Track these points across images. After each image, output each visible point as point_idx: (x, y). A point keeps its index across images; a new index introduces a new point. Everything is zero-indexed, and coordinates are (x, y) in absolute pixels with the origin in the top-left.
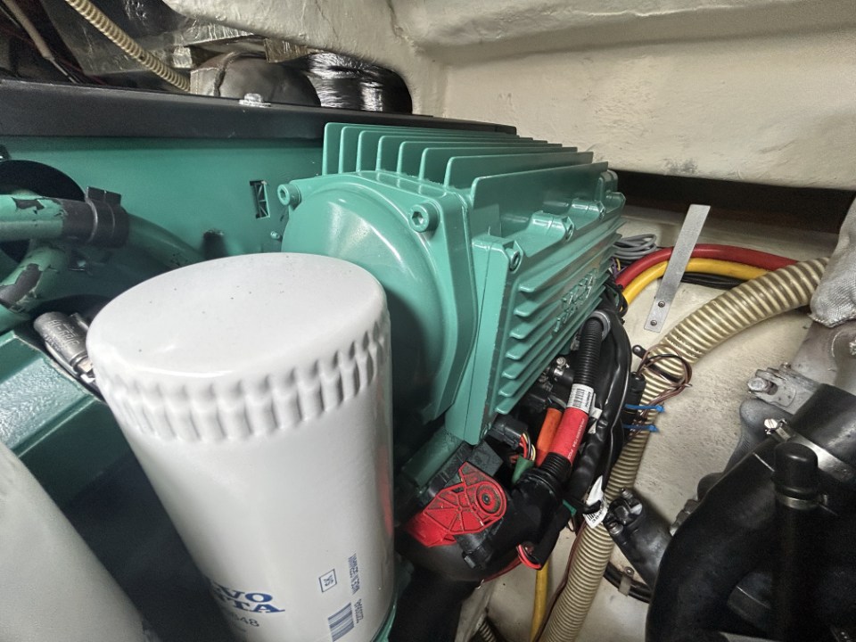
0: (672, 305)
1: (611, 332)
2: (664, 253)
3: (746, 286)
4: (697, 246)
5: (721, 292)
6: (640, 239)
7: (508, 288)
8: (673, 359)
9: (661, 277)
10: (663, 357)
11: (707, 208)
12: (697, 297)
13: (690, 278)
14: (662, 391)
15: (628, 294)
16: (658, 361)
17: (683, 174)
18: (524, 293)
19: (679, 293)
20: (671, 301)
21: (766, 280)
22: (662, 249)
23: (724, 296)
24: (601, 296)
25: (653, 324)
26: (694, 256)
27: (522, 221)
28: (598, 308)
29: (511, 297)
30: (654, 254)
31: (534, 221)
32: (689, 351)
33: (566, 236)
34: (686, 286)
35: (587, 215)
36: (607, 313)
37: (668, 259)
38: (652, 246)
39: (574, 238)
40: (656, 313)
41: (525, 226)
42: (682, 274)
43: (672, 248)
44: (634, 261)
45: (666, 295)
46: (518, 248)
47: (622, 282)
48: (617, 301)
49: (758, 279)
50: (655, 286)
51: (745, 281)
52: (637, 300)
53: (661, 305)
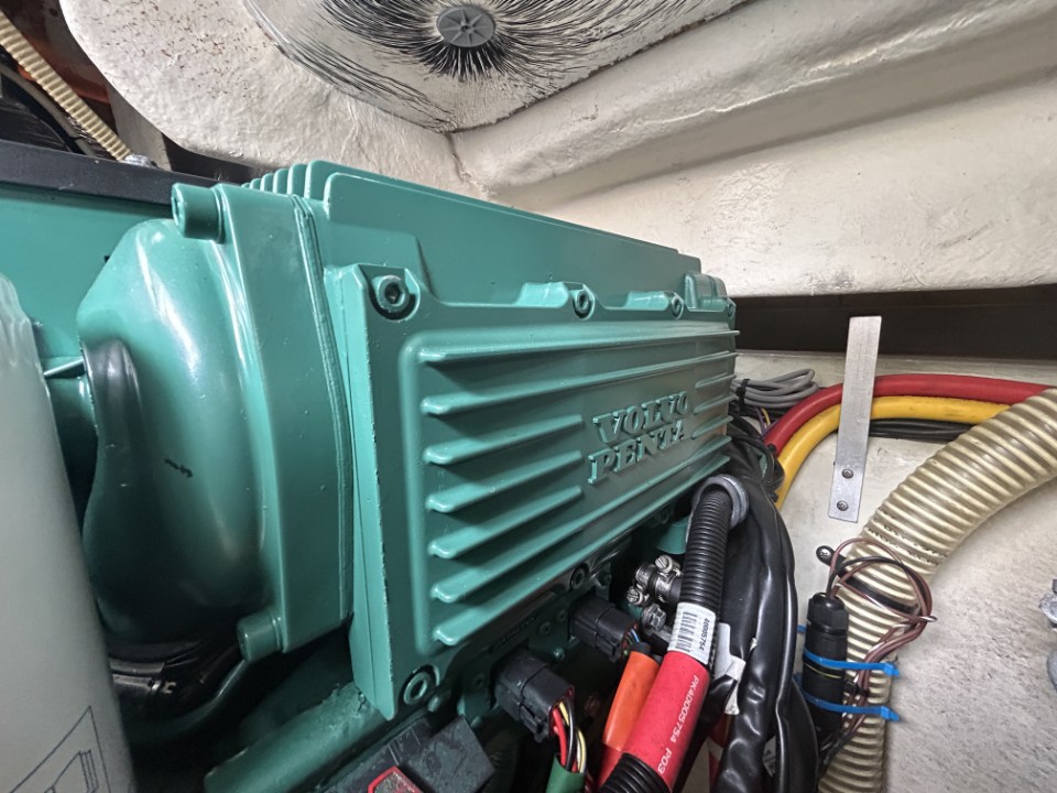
1: (750, 511)
2: (830, 395)
4: (877, 380)
5: (940, 446)
8: (886, 567)
9: (835, 433)
10: (865, 562)
11: (878, 320)
12: (904, 458)
14: (884, 632)
15: (786, 462)
17: (836, 290)
19: (873, 454)
20: (863, 467)
23: (947, 450)
25: (841, 507)
32: (913, 551)
37: (839, 400)
40: (842, 488)
42: (866, 423)
43: (841, 386)
44: (787, 409)
45: (852, 459)
47: (775, 441)
48: (764, 467)
50: (829, 446)
52: (807, 470)
53: (847, 475)
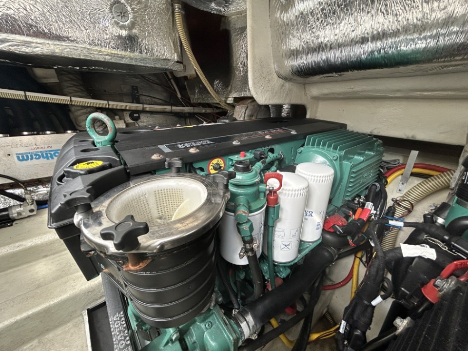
0: (408, 184)
1: (380, 189)
2: (403, 166)
3: (432, 178)
4: (415, 164)
5: (425, 179)
6: (395, 161)
7: (350, 171)
8: (406, 202)
9: (402, 174)
10: (402, 201)
11: (417, 152)
12: (416, 181)
13: (413, 174)
14: (403, 213)
15: (389, 180)
16: (400, 202)
17: (412, 139)
18: (353, 172)
19: (410, 180)
20: (407, 182)
21: (439, 176)
22: (403, 164)
23: (425, 181)
24: (376, 178)
25: (400, 190)
26: (414, 167)
27: (352, 156)
28: (376, 182)
29: (351, 172)
30: (399, 166)
31: (355, 157)
32: (412, 199)
33: (363, 160)
34: (412, 177)
35: (370, 155)
36: (379, 184)
37: (404, 168)
38: (398, 163)
39: (366, 161)
40: (401, 186)
41: (353, 158)
42: (410, 173)
43: (406, 164)
44: (392, 168)
45: (405, 181)
46: (352, 163)
47: (387, 175)
48: (384, 181)
49: (437, 176)
50: (400, 177)
51: (432, 176)
52: (393, 182)
53: (403, 184)
